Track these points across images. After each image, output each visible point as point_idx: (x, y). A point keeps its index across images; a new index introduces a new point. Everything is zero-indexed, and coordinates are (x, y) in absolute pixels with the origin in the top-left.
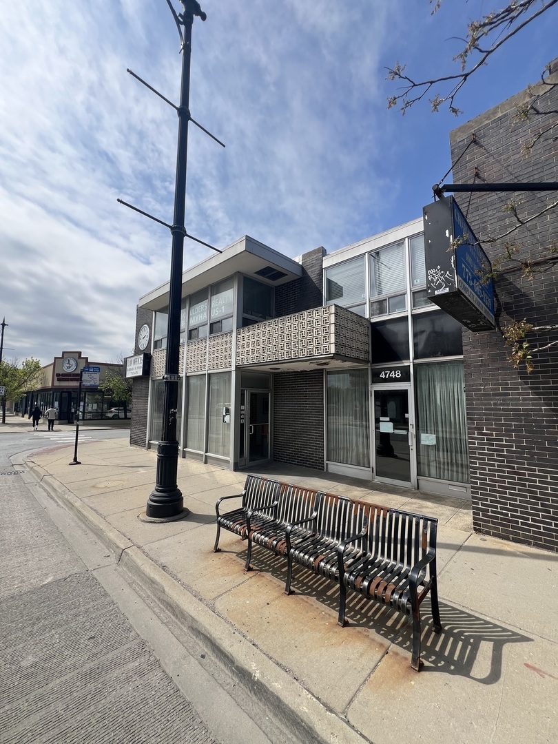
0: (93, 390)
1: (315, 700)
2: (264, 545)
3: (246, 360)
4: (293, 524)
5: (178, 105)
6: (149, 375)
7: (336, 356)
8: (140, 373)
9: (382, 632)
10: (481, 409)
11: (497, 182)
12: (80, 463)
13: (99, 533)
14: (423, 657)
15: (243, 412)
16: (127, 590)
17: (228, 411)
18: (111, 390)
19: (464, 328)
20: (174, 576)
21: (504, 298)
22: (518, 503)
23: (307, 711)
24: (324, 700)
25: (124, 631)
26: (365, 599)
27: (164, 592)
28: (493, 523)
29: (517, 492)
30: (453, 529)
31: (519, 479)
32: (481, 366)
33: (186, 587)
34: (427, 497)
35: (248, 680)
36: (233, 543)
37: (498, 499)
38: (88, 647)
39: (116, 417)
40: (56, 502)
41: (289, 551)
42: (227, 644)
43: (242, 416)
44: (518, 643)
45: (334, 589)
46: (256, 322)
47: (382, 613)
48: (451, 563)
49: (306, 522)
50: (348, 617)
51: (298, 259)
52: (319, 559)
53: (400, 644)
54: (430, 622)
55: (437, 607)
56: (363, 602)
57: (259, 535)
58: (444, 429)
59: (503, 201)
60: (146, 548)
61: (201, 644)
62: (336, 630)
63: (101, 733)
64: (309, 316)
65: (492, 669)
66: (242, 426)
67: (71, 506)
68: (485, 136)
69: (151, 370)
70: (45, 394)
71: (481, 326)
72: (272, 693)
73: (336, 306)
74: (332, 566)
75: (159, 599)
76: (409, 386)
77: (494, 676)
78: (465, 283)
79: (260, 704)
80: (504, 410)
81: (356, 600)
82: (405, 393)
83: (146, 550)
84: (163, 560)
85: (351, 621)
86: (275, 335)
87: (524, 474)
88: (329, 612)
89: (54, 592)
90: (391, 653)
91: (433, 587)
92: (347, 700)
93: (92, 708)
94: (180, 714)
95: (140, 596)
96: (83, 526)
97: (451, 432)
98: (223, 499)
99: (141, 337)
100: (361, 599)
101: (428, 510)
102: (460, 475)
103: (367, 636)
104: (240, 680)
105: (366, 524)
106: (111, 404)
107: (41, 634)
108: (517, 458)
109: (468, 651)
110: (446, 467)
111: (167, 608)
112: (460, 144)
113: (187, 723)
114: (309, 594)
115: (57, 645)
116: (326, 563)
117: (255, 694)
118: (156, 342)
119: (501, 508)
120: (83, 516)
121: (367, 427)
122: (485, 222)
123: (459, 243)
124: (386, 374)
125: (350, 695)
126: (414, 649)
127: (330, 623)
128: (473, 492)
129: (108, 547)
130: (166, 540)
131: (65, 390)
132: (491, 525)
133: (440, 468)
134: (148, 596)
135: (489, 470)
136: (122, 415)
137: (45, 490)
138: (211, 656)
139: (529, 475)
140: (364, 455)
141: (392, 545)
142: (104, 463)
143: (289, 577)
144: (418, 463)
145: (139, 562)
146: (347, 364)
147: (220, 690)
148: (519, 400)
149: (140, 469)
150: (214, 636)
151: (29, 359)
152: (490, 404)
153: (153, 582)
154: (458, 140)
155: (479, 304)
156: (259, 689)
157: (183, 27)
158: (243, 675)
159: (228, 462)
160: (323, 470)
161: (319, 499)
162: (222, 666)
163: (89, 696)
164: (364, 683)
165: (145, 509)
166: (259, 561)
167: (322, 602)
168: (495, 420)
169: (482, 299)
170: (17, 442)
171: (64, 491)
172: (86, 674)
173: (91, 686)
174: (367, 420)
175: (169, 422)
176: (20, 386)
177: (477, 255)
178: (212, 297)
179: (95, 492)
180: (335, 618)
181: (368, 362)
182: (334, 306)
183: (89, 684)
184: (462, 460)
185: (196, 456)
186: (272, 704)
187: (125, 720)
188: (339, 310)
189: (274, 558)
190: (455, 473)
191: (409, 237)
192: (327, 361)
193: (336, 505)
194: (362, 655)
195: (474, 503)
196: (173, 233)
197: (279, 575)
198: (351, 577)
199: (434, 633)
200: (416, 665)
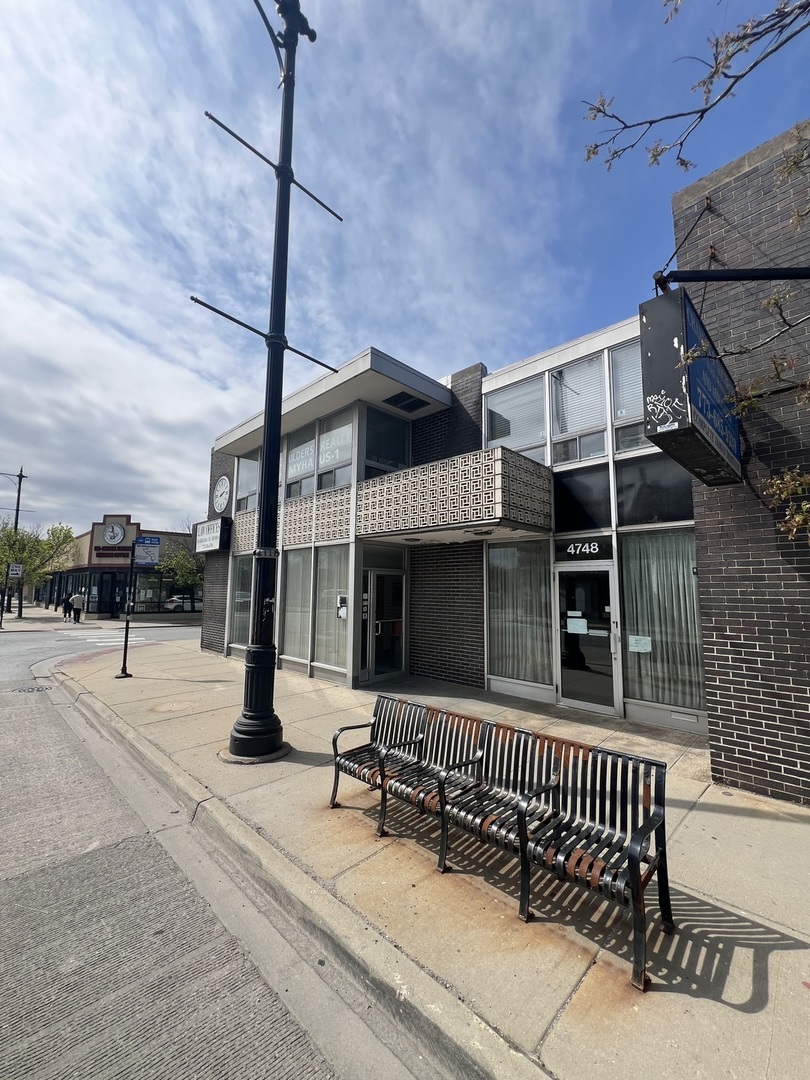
0: (148, 570)
1: (491, 1031)
2: (407, 799)
3: (369, 528)
4: (449, 768)
5: (276, 162)
6: (229, 549)
7: (504, 521)
8: (216, 546)
9: (585, 931)
10: (722, 600)
11: (743, 268)
12: (130, 676)
13: (162, 779)
14: (651, 970)
15: (365, 603)
16: (207, 862)
17: (344, 601)
18: (172, 570)
19: (695, 480)
20: (274, 844)
21: (755, 437)
22: (780, 740)
23: (481, 1048)
24: (506, 1032)
25: (205, 922)
26: (557, 881)
27: (260, 865)
28: (742, 769)
29: (778, 723)
30: (680, 778)
31: (780, 704)
32: (721, 536)
33: (293, 859)
34: (639, 729)
35: (390, 999)
36: (358, 795)
37: (749, 734)
38: (155, 946)
39: (179, 609)
40: (99, 732)
41: (443, 807)
42: (356, 945)
43: (365, 609)
44: (791, 951)
45: (510, 865)
46: (385, 472)
47: (583, 903)
48: (681, 828)
49: (466, 765)
50: (533, 907)
51: (446, 381)
52: (489, 820)
53: (614, 950)
54: (656, 916)
55: (668, 895)
56: (553, 885)
57: (398, 784)
58: (663, 629)
59: (752, 294)
60: (232, 801)
61: (317, 943)
62: (517, 926)
63: (179, 1074)
64: (463, 464)
65: (754, 988)
66: (364, 622)
67: (121, 738)
68: (724, 200)
69: (232, 542)
70: (78, 576)
71: (721, 478)
72: (428, 1020)
73: (503, 448)
74: (508, 832)
75: (253, 876)
76: (610, 566)
77: (758, 1001)
78: (700, 415)
79: (410, 1036)
80: (757, 601)
81: (544, 882)
82: (605, 575)
83: (232, 804)
84: (257, 819)
85: (537, 914)
86: (413, 491)
87: (789, 697)
88: (505, 900)
89: (102, 864)
90: (601, 963)
91: (660, 865)
92: (540, 1033)
93: (165, 1036)
94: (293, 1049)
95: (226, 872)
96: (140, 769)
97: (673, 634)
98: (343, 730)
99: (218, 493)
100: (550, 881)
101: (643, 749)
102: (688, 697)
103: (564, 937)
104: (378, 1000)
105: (557, 769)
106: (173, 591)
107: (87, 926)
108: (777, 672)
109: (716, 962)
110: (667, 685)
111: (265, 890)
112: (689, 212)
113: (304, 1063)
114: (474, 872)
115: (110, 941)
116: (500, 827)
117: (402, 1021)
118: (239, 502)
119: (754, 747)
120: (139, 752)
121: (549, 626)
122: (726, 325)
123: (695, 355)
124: (576, 548)
125: (543, 1025)
126: (635, 958)
127: (507, 916)
128: (710, 723)
129: (177, 799)
130: (260, 790)
131: (107, 570)
132: (738, 772)
133: (657, 687)
134: (238, 872)
135: (735, 690)
136: (187, 606)
137: (83, 714)
138: (334, 963)
139: (796, 698)
140: (543, 665)
141: (598, 801)
142: (165, 676)
143: (444, 848)
144: (625, 679)
145: (223, 822)
146: (519, 534)
147: (349, 1013)
148: (779, 586)
149: (217, 685)
150: (337, 932)
151: (57, 525)
152: (736, 593)
153: (243, 851)
154: (685, 207)
155: (720, 446)
156: (407, 1014)
157: (283, 51)
158: (383, 991)
159: (344, 675)
160: (483, 688)
161: (485, 733)
162: (350, 978)
163: (159, 1019)
164: (563, 1007)
165: (228, 743)
166: (397, 822)
167: (493, 884)
168: (744, 616)
169: (724, 438)
170: (40, 645)
171: (110, 716)
172: (152, 987)
173: (162, 1004)
174: (549, 615)
175: (262, 617)
176: (43, 564)
177: (716, 373)
178: (321, 436)
179: (154, 718)
180: (514, 908)
181: (550, 530)
182: (500, 449)
183: (157, 1001)
184: (690, 676)
185: (297, 667)
186: (427, 1036)
187: (212, 1056)
188: (508, 455)
189: (418, 817)
190: (680, 695)
191: (609, 349)
192: (491, 528)
193: (511, 741)
194: (557, 965)
195: (712, 739)
196: (268, 345)
197: (428, 843)
198: (539, 848)
199: (662, 934)
200: (639, 981)
